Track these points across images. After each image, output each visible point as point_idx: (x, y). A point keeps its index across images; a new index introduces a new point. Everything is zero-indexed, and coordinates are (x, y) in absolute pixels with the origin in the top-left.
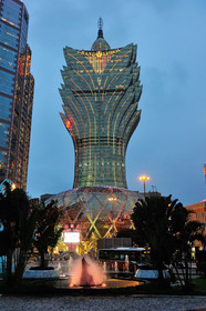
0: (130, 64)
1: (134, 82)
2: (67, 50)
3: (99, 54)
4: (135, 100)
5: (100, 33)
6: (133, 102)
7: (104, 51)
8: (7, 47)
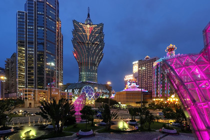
0: (100, 33)
1: (102, 41)
3: (88, 26)
5: (89, 15)
6: (101, 50)
7: (90, 25)
8: (50, 18)
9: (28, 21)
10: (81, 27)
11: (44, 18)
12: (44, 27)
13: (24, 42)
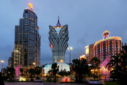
0: (66, 30)
1: (67, 36)
2: (50, 26)
3: (58, 28)
4: (67, 40)
5: (59, 21)
6: (66, 41)
7: (59, 27)
8: (32, 27)
9: (20, 30)
10: (54, 29)
11: (28, 27)
12: (28, 32)
13: (18, 42)
